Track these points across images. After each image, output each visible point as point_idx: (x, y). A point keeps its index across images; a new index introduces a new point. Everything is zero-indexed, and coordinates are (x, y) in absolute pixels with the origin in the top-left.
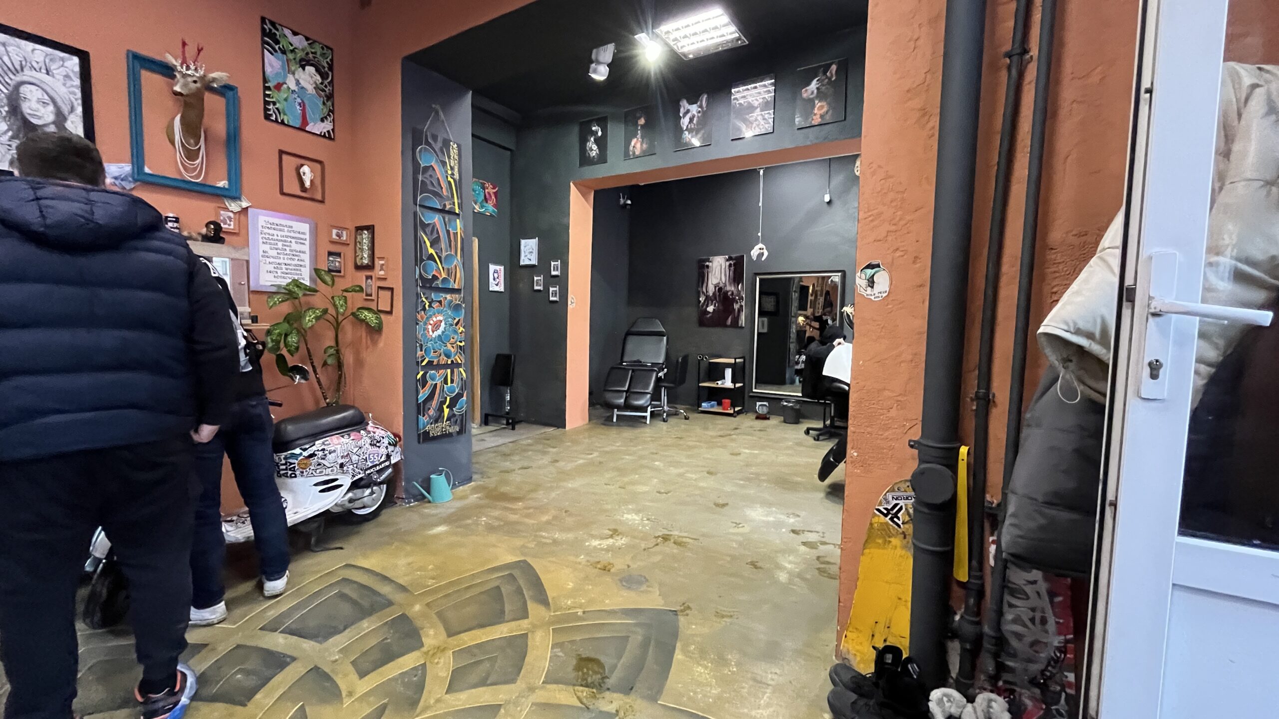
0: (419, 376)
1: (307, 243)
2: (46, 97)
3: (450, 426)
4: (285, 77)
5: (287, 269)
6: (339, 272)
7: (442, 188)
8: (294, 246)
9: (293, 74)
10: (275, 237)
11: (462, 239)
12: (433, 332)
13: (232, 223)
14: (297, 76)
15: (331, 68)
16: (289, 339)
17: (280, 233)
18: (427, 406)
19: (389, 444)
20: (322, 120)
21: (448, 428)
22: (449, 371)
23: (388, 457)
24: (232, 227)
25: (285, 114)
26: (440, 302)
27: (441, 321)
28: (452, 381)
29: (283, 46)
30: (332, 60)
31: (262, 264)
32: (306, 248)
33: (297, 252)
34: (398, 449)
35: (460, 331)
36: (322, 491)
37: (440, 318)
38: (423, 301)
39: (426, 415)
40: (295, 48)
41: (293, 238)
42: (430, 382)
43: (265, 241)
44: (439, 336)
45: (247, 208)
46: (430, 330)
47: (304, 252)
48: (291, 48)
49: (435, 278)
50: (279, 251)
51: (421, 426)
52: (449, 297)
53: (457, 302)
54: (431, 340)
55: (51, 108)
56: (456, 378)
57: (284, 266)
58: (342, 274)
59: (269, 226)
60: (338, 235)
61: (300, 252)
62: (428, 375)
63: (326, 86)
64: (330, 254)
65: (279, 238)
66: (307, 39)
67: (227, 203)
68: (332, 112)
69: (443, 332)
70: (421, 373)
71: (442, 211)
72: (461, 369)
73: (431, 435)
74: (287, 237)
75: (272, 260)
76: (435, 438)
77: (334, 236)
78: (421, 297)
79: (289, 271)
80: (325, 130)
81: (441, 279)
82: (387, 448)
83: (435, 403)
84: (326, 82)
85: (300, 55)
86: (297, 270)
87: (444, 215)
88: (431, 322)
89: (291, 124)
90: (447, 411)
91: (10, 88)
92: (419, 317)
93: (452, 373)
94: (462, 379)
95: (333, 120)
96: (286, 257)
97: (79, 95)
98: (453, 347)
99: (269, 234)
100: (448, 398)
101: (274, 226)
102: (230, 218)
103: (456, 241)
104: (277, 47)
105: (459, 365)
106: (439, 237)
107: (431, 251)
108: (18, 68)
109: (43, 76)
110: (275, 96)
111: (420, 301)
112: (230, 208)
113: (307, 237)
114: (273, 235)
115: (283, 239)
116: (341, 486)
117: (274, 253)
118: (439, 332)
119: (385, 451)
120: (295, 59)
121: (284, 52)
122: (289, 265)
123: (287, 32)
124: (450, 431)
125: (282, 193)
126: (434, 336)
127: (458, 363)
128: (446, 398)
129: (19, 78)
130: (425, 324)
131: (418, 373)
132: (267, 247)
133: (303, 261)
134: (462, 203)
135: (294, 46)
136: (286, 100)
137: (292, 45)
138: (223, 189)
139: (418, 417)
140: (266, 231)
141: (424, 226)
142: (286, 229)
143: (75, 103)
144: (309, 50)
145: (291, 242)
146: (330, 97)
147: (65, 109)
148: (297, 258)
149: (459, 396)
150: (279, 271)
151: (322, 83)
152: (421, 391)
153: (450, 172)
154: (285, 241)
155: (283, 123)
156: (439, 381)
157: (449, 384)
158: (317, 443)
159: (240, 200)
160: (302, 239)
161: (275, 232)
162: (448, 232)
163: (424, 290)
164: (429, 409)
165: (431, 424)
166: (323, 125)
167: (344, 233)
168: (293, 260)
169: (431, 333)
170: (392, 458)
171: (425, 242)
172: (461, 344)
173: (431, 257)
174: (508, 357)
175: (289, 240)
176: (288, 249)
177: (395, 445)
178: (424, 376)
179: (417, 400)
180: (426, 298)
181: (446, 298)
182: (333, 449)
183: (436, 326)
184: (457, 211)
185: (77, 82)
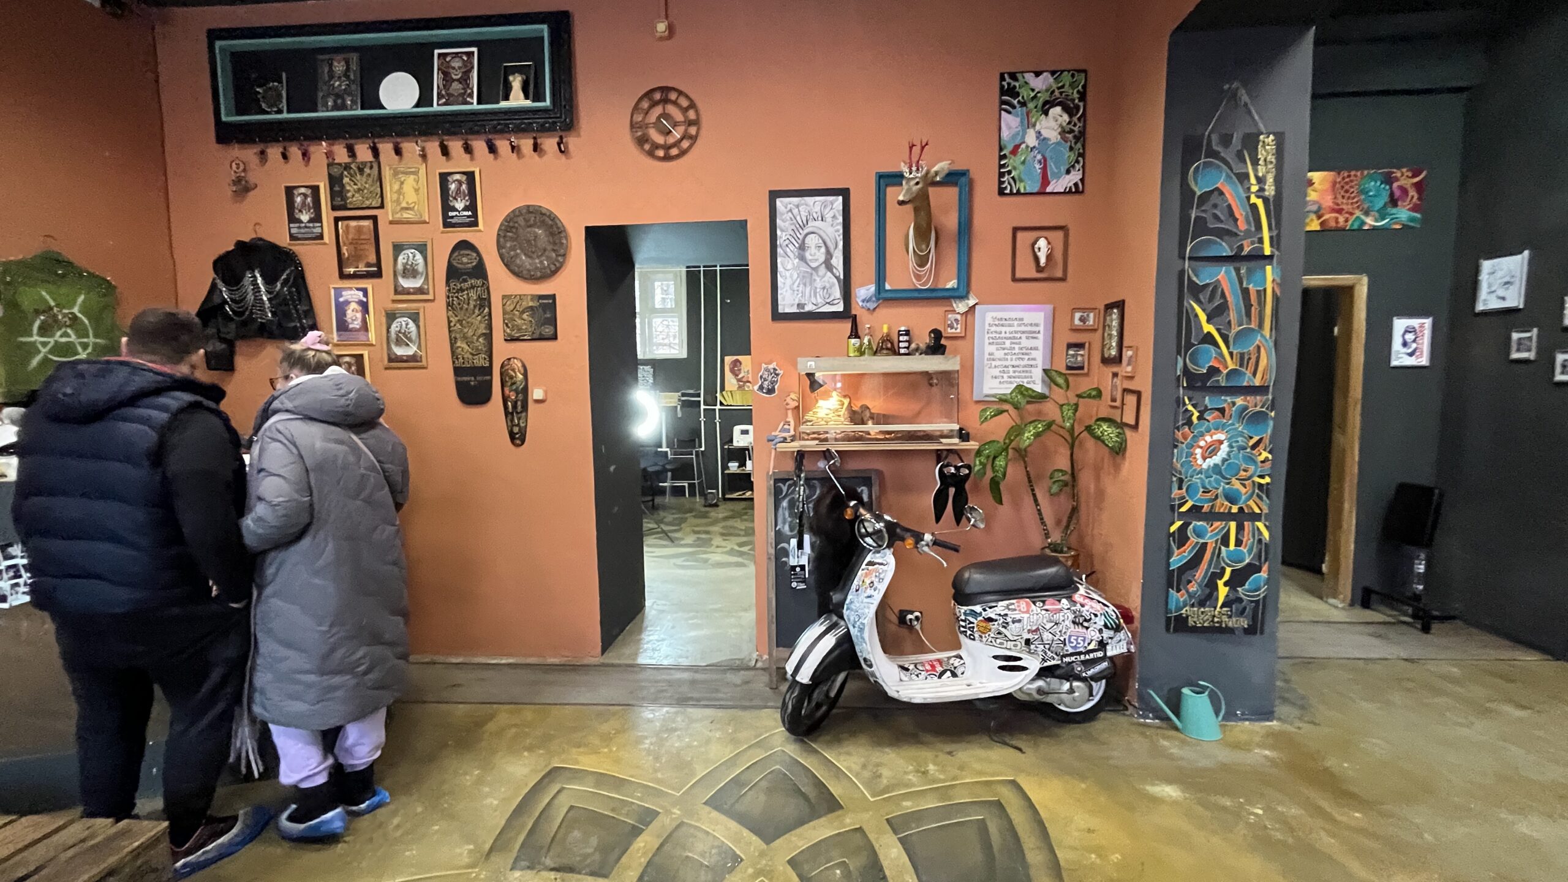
0: (1173, 529)
1: (1041, 336)
2: (821, 241)
3: (1230, 617)
4: (1024, 134)
5: (1014, 372)
6: (1082, 368)
7: (1236, 220)
8: (1025, 343)
9: (1034, 125)
10: (1003, 335)
11: (1276, 299)
12: (1204, 459)
13: (959, 326)
14: (1038, 127)
15: (1083, 96)
16: (997, 462)
17: (1008, 329)
18: (1184, 578)
19: (1106, 626)
20: (1068, 172)
21: (1225, 619)
22: (1233, 525)
23: (1102, 645)
24: (958, 331)
25: (1021, 181)
26: (1222, 411)
27: (1221, 442)
28: (1238, 543)
29: (1023, 97)
30: (1084, 87)
31: (986, 368)
32: (1039, 343)
33: (1027, 349)
34: (1124, 635)
35: (1262, 458)
36: (1001, 668)
37: (1221, 436)
38: (1187, 410)
39: (1183, 591)
40: (1038, 92)
41: (1023, 332)
42: (1193, 539)
43: (991, 341)
44: (1216, 465)
45: (974, 306)
46: (1199, 456)
47: (1036, 349)
48: (1032, 94)
49: (1213, 371)
50: (1006, 351)
51: (1172, 606)
52: (1240, 401)
53: (1258, 409)
54: (1200, 472)
55: (823, 250)
56: (1247, 538)
57: (1011, 369)
58: (1086, 370)
59: (997, 323)
60: (1082, 319)
61: (1031, 349)
62: (1191, 527)
63: (1075, 125)
64: (1070, 346)
65: (1008, 335)
66: (1053, 73)
67: (954, 305)
68: (1082, 155)
69: (1224, 460)
70: (1178, 524)
71: (1235, 259)
72: (1260, 525)
73: (1191, 622)
74: (1016, 332)
75: (998, 363)
76: (1195, 630)
77: (1077, 322)
78: (1184, 404)
79: (1017, 374)
80: (1071, 184)
81: (1225, 372)
82: (1101, 631)
83: (1200, 574)
84: (1075, 119)
85: (1043, 97)
86: (1027, 372)
87: (1237, 265)
88: (1202, 443)
89: (1028, 190)
90: (1223, 591)
91: (799, 242)
92: (1179, 435)
93: (1240, 528)
94: (1260, 541)
95: (1083, 167)
96: (1014, 357)
97: (841, 231)
98: (1244, 486)
99: (996, 332)
100: (1228, 571)
101: (1002, 322)
102: (956, 320)
103: (1262, 303)
104: (1015, 102)
105: (1256, 517)
106: (1226, 301)
107: (1208, 328)
108: (805, 222)
109: (819, 223)
110: (1011, 162)
111: (1182, 409)
112: (958, 310)
113: (1041, 328)
114: (1001, 333)
115: (1011, 335)
116: (1024, 669)
117: (1000, 354)
118: (1217, 459)
119: (1097, 636)
120: (1036, 107)
121: (1023, 104)
122: (1018, 366)
123: (1029, 77)
124: (1230, 624)
125: (1015, 279)
126: (1205, 466)
127: (1254, 513)
128: (1223, 570)
129: (806, 231)
130: (1191, 446)
131: (1172, 523)
132: (992, 349)
133: (1034, 359)
134: (1278, 235)
135: (1037, 90)
136: (1023, 163)
137: (1033, 90)
138: (953, 289)
139: (1168, 592)
140: (993, 329)
141: (1196, 291)
142: (1016, 323)
143: (838, 239)
144: (1054, 86)
145: (1020, 338)
146: (1081, 137)
147: (831, 246)
148: (1027, 357)
149: (1253, 569)
150: (1005, 375)
151: (1069, 123)
152: (1176, 552)
153: (1254, 188)
154: (1014, 338)
155: (1018, 193)
156: (1210, 539)
157: (1232, 547)
158: (1001, 603)
159: (968, 299)
160: (1034, 332)
161: (1003, 329)
162: (1246, 292)
163: (1191, 393)
164: (1189, 582)
165: (1193, 606)
166: (1068, 177)
167: (1092, 315)
168: (1022, 359)
169: (1200, 461)
170: (1109, 647)
171: (1196, 316)
172: (1262, 481)
173: (1209, 339)
174: (1426, 492)
175: (1018, 335)
176: (1017, 347)
177: (1117, 629)
178: (1183, 529)
179: (1168, 565)
180: (1194, 406)
181: (1234, 404)
182: (1018, 617)
183: (1211, 450)
184: (1267, 251)
185: (840, 219)
